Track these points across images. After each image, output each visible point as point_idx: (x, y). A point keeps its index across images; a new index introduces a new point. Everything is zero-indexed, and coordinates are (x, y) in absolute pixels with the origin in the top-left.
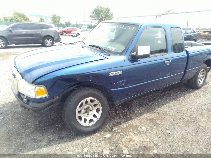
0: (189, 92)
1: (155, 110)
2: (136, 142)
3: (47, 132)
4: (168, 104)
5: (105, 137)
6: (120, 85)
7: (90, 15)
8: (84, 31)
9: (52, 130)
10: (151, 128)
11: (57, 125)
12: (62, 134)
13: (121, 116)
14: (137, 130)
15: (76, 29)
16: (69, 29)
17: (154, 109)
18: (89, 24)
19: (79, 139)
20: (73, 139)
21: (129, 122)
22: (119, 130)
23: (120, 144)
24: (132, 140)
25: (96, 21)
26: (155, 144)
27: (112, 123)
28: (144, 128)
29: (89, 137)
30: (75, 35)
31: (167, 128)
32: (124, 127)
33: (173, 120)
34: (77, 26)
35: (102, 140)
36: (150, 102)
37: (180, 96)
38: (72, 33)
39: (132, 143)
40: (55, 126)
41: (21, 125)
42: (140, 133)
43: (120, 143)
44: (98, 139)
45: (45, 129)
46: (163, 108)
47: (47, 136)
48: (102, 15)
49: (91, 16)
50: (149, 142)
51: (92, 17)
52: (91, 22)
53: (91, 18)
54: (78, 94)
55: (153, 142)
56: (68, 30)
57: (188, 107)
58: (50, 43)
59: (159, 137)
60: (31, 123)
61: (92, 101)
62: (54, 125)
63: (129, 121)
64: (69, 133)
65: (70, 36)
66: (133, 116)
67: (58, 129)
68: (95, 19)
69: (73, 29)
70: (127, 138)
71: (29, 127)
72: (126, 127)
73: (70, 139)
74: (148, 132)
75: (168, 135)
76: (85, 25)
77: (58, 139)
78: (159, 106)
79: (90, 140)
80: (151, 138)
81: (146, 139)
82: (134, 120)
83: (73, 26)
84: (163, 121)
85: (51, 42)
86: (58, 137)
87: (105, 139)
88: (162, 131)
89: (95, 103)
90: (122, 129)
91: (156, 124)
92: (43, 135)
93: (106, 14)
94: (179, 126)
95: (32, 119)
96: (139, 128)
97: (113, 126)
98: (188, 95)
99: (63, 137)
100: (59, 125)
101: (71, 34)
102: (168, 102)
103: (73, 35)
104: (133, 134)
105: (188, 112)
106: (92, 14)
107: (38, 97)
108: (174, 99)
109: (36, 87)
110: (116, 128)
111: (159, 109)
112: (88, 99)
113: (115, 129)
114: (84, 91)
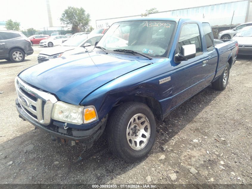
0: (217, 95)
1: (195, 119)
2: (197, 157)
3: (87, 168)
4: (204, 110)
5: (160, 159)
6: (168, 94)
7: (60, 18)
8: (57, 38)
9: (92, 165)
10: (204, 140)
11: (95, 157)
12: (108, 166)
13: (163, 132)
14: (190, 144)
15: (45, 37)
16: (36, 37)
17: (193, 118)
18: (60, 29)
19: (133, 168)
20: (125, 169)
21: (175, 137)
22: (170, 148)
23: (182, 164)
24: (191, 156)
25: (68, 25)
26: (217, 155)
27: (158, 141)
28: (195, 141)
29: (143, 163)
30: (46, 45)
31: (219, 136)
32: (174, 144)
33: (219, 126)
34: (45, 33)
35: (159, 163)
36: (184, 111)
37: (211, 100)
38: (42, 43)
39: (194, 159)
40: (93, 159)
41: (45, 166)
42: (195, 147)
43: (181, 162)
44: (154, 163)
45: (82, 165)
46: (200, 115)
47: (92, 173)
48: (76, 18)
49: (62, 20)
50: (210, 154)
51: (64, 20)
52: (63, 27)
53: (62, 22)
54: (126, 111)
55: (214, 153)
56: (34, 39)
57: (225, 109)
58: (20, 57)
59: (217, 147)
60: (58, 161)
61: (139, 118)
62: (91, 157)
63: (174, 135)
64: (116, 163)
65: (40, 46)
66: (175, 129)
67: (99, 161)
68: (68, 23)
69: (41, 37)
70: (185, 155)
71: (59, 167)
72: (176, 143)
73: (122, 170)
74: (202, 144)
75: (224, 143)
76: (55, 31)
77: (107, 173)
78: (196, 115)
79: (146, 166)
80: (209, 150)
81: (205, 152)
82: (179, 134)
83: (40, 33)
84: (210, 129)
85: (21, 55)
86: (106, 171)
87: (162, 162)
88: (215, 139)
89: (142, 120)
90: (173, 146)
91: (205, 134)
92: (84, 173)
93: (81, 16)
94: (229, 131)
95: (56, 156)
96: (190, 141)
97: (161, 145)
98: (217, 98)
99: (113, 170)
100: (98, 157)
101: (40, 44)
102: (203, 108)
103: (43, 44)
104: (188, 149)
105: (228, 115)
106: (63, 17)
107: (86, 122)
108: (207, 104)
109: (84, 109)
110: (167, 147)
111: (198, 117)
112: (136, 116)
113: (165, 147)
114: (131, 106)
